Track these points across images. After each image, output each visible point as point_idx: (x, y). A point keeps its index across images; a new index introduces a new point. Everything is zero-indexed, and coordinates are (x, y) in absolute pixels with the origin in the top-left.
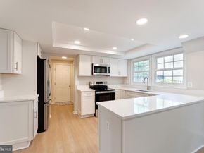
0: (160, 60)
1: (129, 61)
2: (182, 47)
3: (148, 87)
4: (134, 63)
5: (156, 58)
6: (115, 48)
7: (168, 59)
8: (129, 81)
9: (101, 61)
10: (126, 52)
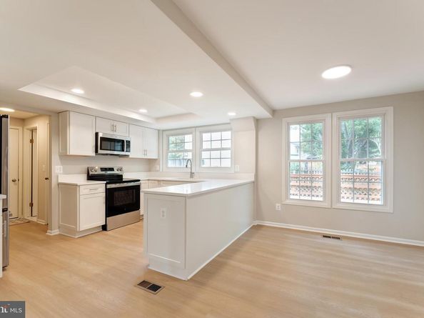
0: (206, 136)
1: (160, 132)
2: (229, 123)
3: (192, 174)
4: (168, 136)
5: (201, 132)
6: (143, 111)
7: (216, 135)
8: (160, 167)
9: (114, 128)
10: (158, 119)
